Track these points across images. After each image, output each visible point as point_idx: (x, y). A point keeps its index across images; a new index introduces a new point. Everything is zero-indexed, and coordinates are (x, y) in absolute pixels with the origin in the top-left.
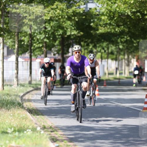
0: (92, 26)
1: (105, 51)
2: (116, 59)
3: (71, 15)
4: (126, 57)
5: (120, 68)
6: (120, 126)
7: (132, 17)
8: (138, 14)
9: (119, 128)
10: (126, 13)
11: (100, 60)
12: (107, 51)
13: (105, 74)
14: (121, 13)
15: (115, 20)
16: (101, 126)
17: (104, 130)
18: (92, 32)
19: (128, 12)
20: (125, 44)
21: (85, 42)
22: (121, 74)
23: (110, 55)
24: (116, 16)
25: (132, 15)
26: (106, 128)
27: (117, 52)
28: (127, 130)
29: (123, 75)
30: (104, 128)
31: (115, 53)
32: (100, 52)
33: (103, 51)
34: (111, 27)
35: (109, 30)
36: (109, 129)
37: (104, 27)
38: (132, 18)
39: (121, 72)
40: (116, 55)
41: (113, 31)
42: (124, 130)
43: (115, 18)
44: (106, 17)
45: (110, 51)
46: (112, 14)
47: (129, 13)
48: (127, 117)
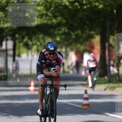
1: (41, 44)
3: (4, 5)
7: (70, 7)
8: (77, 4)
10: (63, 3)
12: (43, 44)
14: (58, 3)
15: (52, 11)
19: (65, 2)
20: (63, 36)
21: (20, 34)
24: (53, 7)
25: (70, 6)
32: (35, 44)
33: (38, 43)
34: (48, 18)
35: (45, 22)
37: (40, 18)
38: (70, 9)
41: (50, 22)
43: (52, 9)
44: (42, 8)
46: (48, 4)
47: (67, 3)
48: (64, 114)
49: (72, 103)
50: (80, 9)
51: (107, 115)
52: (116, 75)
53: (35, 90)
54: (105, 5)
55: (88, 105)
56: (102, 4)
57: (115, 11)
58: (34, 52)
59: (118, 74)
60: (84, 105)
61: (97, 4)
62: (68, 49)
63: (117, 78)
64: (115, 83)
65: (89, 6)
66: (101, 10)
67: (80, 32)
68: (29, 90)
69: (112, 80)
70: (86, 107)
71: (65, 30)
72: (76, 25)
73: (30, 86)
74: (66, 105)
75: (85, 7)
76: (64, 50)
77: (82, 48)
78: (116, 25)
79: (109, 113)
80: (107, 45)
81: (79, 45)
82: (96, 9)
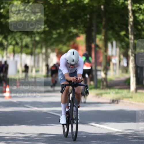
0: (2, 13)
1: (17, 44)
2: (31, 54)
4: (44, 51)
5: (36, 65)
6: (36, 135)
9: (35, 137)
11: (12, 54)
12: (20, 44)
13: (18, 72)
16: (13, 135)
17: (16, 141)
18: (2, 20)
22: (37, 71)
23: (24, 49)
24: (31, 1)
26: (19, 138)
27: (33, 45)
28: (45, 140)
29: (40, 73)
30: (17, 138)
31: (31, 46)
32: (11, 44)
36: (22, 139)
38: (51, 3)
39: (37, 69)
40: (32, 49)
42: (41, 140)
44: (19, 2)
45: (24, 43)
48: (44, 124)
49: (53, 111)
50: (62, 4)
51: (92, 125)
52: (103, 80)
53: (10, 97)
57: (102, 7)
58: (10, 53)
59: (105, 79)
63: (105, 83)
64: (103, 89)
65: (73, 1)
66: (87, 5)
67: (62, 30)
68: (4, 97)
69: (98, 86)
71: (45, 28)
72: (57, 22)
73: (5, 92)
74: (46, 113)
75: (68, 2)
77: (65, 49)
78: (104, 23)
79: (95, 123)
80: (93, 46)
81: (60, 46)
82: (81, 4)
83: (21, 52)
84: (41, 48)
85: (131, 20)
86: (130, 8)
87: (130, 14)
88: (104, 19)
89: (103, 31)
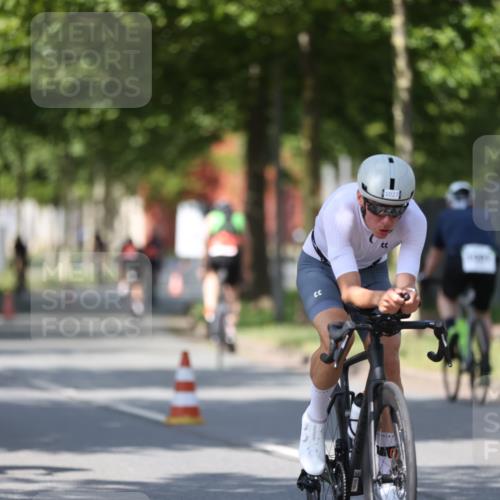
2: (56, 201)
5: (72, 240)
8: (153, 8)
10: (99, 4)
31: (53, 175)
37: (7, 65)
44: (15, 22)
47: (114, 6)
49: (133, 402)
50: (164, 29)
51: (267, 452)
54: (263, 15)
55: (192, 411)
56: (251, 8)
57: (304, 39)
60: (175, 411)
61: (232, 9)
62: (118, 190)
65: (200, 17)
66: (250, 35)
70: (185, 420)
74: (107, 411)
75: (185, 21)
76: (99, 190)
77: (172, 183)
78: (308, 94)
79: (278, 444)
80: (270, 173)
81: (157, 175)
82: (231, 31)
83: (21, 196)
84: (90, 181)
85: (404, 82)
86: (399, 41)
87: (401, 63)
88: (309, 82)
89: (307, 122)
